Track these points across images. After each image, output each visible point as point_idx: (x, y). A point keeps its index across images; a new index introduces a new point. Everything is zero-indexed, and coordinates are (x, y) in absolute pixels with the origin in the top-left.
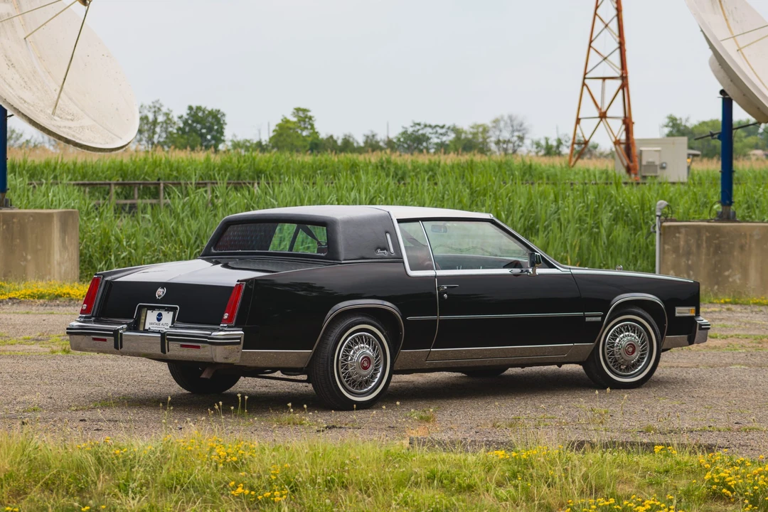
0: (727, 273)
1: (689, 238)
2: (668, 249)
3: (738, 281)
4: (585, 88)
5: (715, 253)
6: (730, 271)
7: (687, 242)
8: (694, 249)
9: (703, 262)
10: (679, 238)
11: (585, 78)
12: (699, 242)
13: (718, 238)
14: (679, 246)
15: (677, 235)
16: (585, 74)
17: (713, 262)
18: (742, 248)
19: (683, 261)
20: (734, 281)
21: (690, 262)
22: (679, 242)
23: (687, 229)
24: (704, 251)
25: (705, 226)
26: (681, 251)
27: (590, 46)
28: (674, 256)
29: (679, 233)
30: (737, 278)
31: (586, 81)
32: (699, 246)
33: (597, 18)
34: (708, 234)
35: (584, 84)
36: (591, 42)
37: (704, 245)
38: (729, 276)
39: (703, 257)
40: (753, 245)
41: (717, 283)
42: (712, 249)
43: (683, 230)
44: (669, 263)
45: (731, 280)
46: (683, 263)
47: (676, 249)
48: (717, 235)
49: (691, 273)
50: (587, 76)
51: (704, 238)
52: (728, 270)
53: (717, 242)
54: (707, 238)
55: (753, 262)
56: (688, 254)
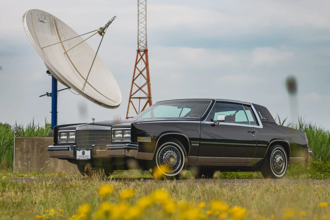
0: (47, 162)
1: (28, 144)
2: (18, 150)
3: (52, 166)
4: (131, 102)
5: (41, 152)
6: (49, 161)
7: (27, 146)
8: (30, 149)
9: (35, 156)
10: (23, 144)
11: (130, 98)
12: (33, 146)
13: (42, 144)
14: (23, 148)
15: (22, 143)
16: (131, 96)
17: (40, 157)
19: (25, 156)
20: (50, 166)
21: (28, 156)
22: (23, 146)
23: (27, 140)
24: (35, 151)
25: (36, 139)
26: (24, 151)
27: (133, 82)
28: (21, 153)
29: (23, 142)
31: (131, 99)
32: (33, 148)
33: (136, 69)
34: (37, 142)
35: (130, 101)
36: (133, 80)
37: (36, 148)
38: (47, 164)
39: (35, 154)
41: (42, 167)
42: (39, 150)
44: (18, 157)
45: (49, 165)
46: (25, 157)
47: (21, 150)
48: (42, 143)
49: (29, 162)
50: (132, 97)
51: (36, 144)
52: (48, 160)
53: (42, 146)
54: (37, 144)
56: (28, 152)
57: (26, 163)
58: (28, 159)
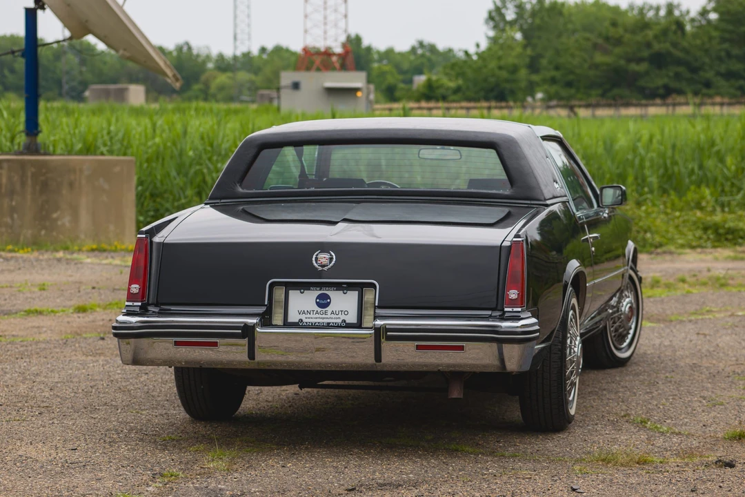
0: (55, 215)
1: (12, 174)
3: (68, 224)
5: (42, 191)
6: (59, 213)
7: (10, 179)
8: (18, 187)
9: (29, 202)
12: (24, 179)
13: (45, 174)
17: (40, 202)
18: (71, 185)
19: (6, 202)
20: (64, 224)
21: (14, 203)
23: (9, 164)
24: (29, 189)
25: (30, 161)
30: (66, 221)
32: (23, 184)
34: (33, 170)
37: (29, 182)
38: (57, 219)
39: (29, 197)
40: (84, 182)
41: (45, 228)
42: (38, 188)
43: (5, 165)
45: (59, 223)
46: (6, 205)
48: (44, 171)
49: (15, 216)
51: (29, 174)
52: (56, 211)
53: (43, 178)
54: (32, 173)
55: (84, 203)
56: (12, 193)
57: (9, 220)
58: (13, 210)
